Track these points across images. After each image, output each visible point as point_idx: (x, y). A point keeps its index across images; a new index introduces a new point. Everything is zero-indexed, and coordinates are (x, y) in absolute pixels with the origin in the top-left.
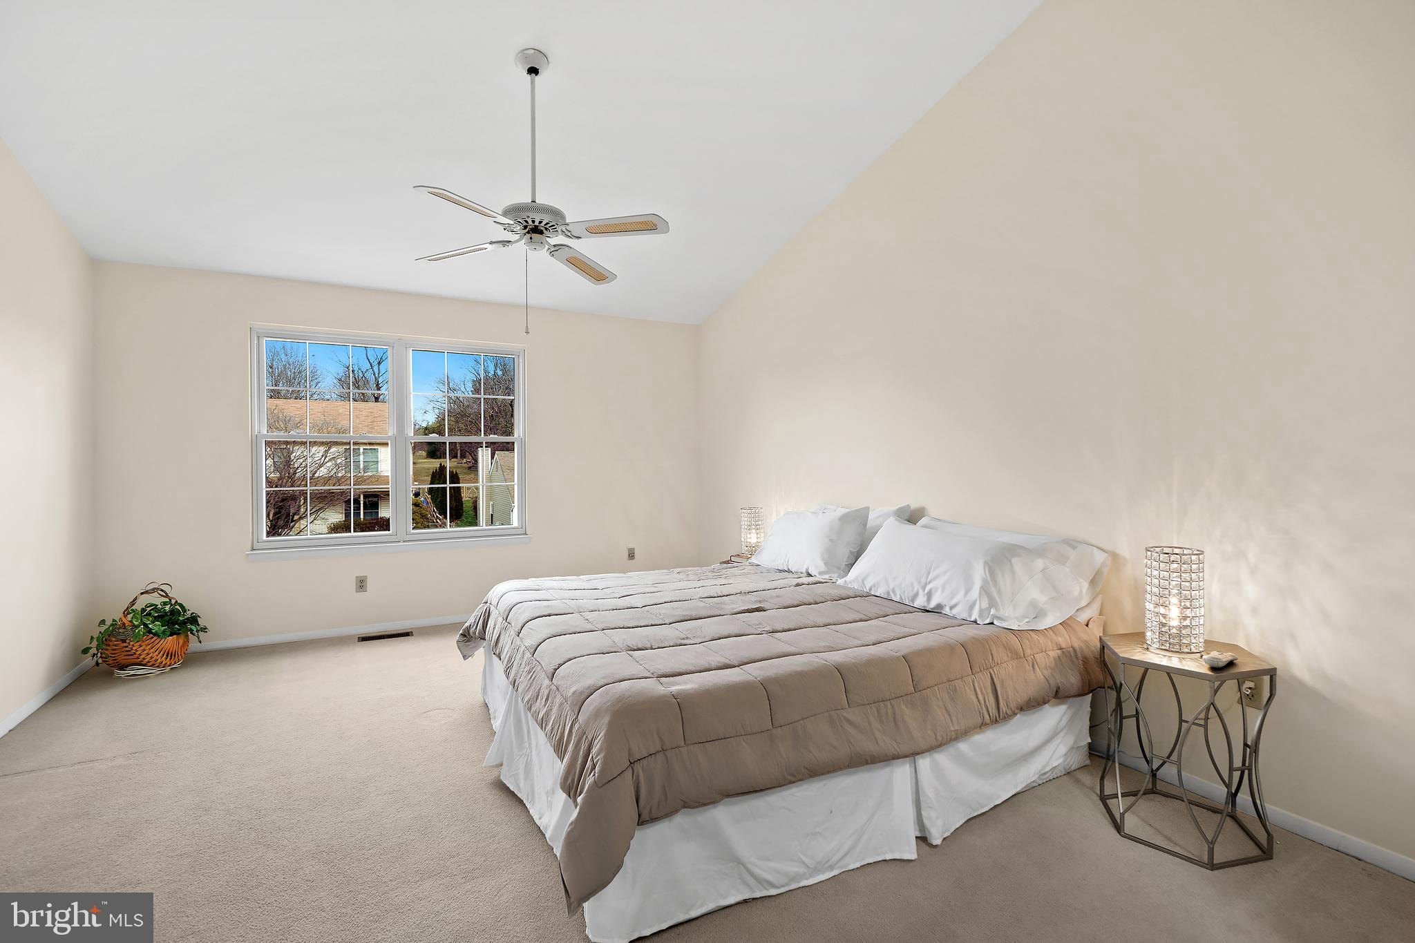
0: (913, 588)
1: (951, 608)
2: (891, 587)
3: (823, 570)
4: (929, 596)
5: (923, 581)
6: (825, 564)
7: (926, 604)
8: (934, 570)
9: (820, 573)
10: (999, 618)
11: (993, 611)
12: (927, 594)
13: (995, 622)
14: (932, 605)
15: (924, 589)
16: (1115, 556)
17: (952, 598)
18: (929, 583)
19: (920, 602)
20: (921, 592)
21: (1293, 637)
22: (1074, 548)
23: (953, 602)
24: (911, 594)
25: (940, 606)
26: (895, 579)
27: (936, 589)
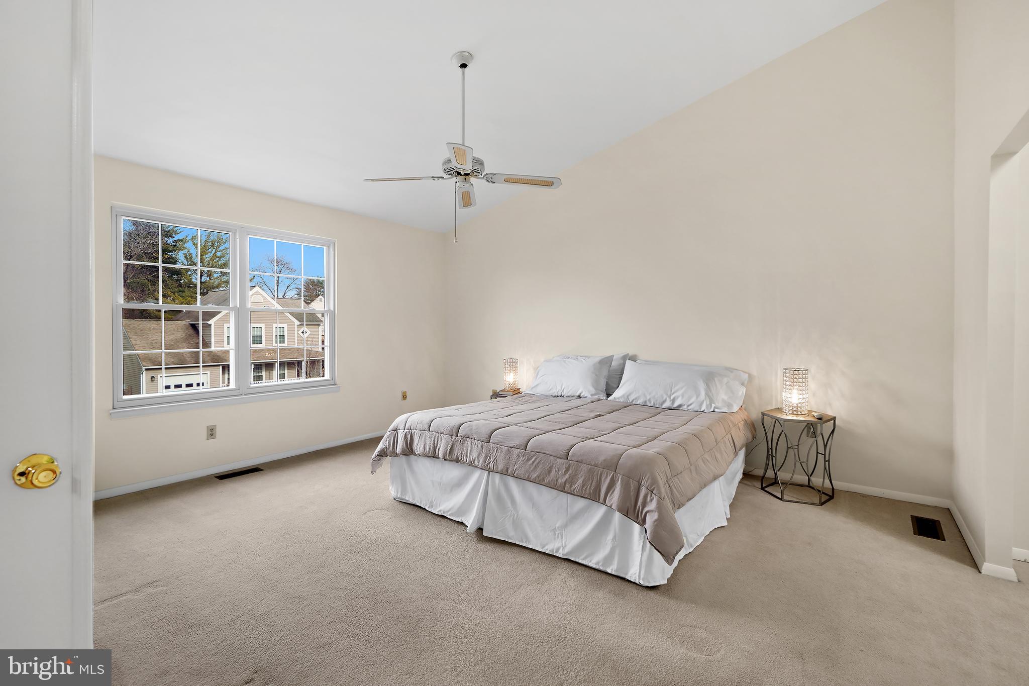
0: (663, 398)
1: (688, 406)
2: (648, 398)
3: (594, 393)
4: (673, 401)
5: (669, 393)
6: (595, 389)
7: (671, 406)
8: (674, 387)
9: (592, 395)
10: (717, 408)
11: (713, 405)
12: (672, 400)
13: (716, 410)
14: (676, 405)
15: (670, 397)
16: (750, 376)
17: (689, 401)
18: (673, 394)
19: (667, 404)
20: (668, 399)
21: (830, 405)
22: (732, 372)
23: (689, 403)
24: (662, 401)
25: (680, 406)
26: (650, 394)
27: (678, 397)
